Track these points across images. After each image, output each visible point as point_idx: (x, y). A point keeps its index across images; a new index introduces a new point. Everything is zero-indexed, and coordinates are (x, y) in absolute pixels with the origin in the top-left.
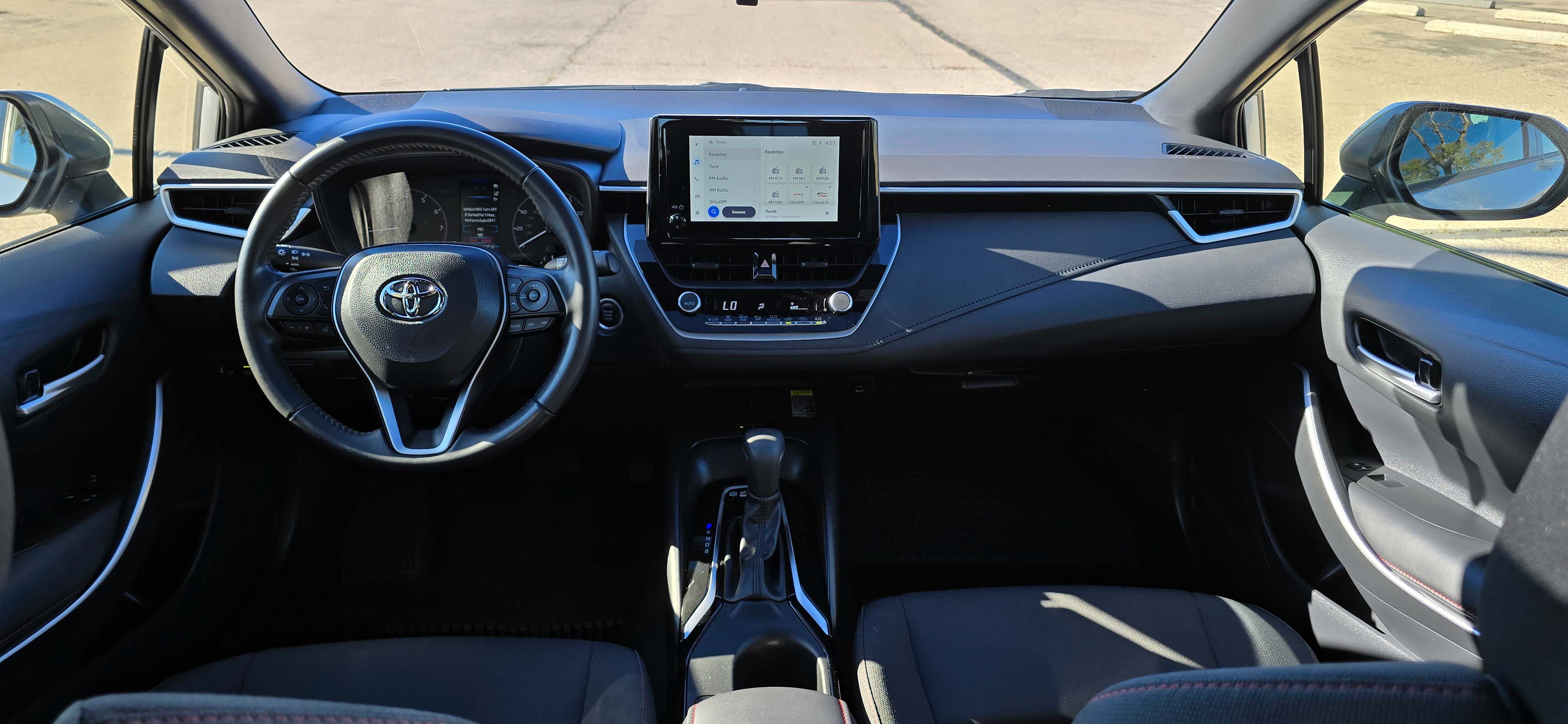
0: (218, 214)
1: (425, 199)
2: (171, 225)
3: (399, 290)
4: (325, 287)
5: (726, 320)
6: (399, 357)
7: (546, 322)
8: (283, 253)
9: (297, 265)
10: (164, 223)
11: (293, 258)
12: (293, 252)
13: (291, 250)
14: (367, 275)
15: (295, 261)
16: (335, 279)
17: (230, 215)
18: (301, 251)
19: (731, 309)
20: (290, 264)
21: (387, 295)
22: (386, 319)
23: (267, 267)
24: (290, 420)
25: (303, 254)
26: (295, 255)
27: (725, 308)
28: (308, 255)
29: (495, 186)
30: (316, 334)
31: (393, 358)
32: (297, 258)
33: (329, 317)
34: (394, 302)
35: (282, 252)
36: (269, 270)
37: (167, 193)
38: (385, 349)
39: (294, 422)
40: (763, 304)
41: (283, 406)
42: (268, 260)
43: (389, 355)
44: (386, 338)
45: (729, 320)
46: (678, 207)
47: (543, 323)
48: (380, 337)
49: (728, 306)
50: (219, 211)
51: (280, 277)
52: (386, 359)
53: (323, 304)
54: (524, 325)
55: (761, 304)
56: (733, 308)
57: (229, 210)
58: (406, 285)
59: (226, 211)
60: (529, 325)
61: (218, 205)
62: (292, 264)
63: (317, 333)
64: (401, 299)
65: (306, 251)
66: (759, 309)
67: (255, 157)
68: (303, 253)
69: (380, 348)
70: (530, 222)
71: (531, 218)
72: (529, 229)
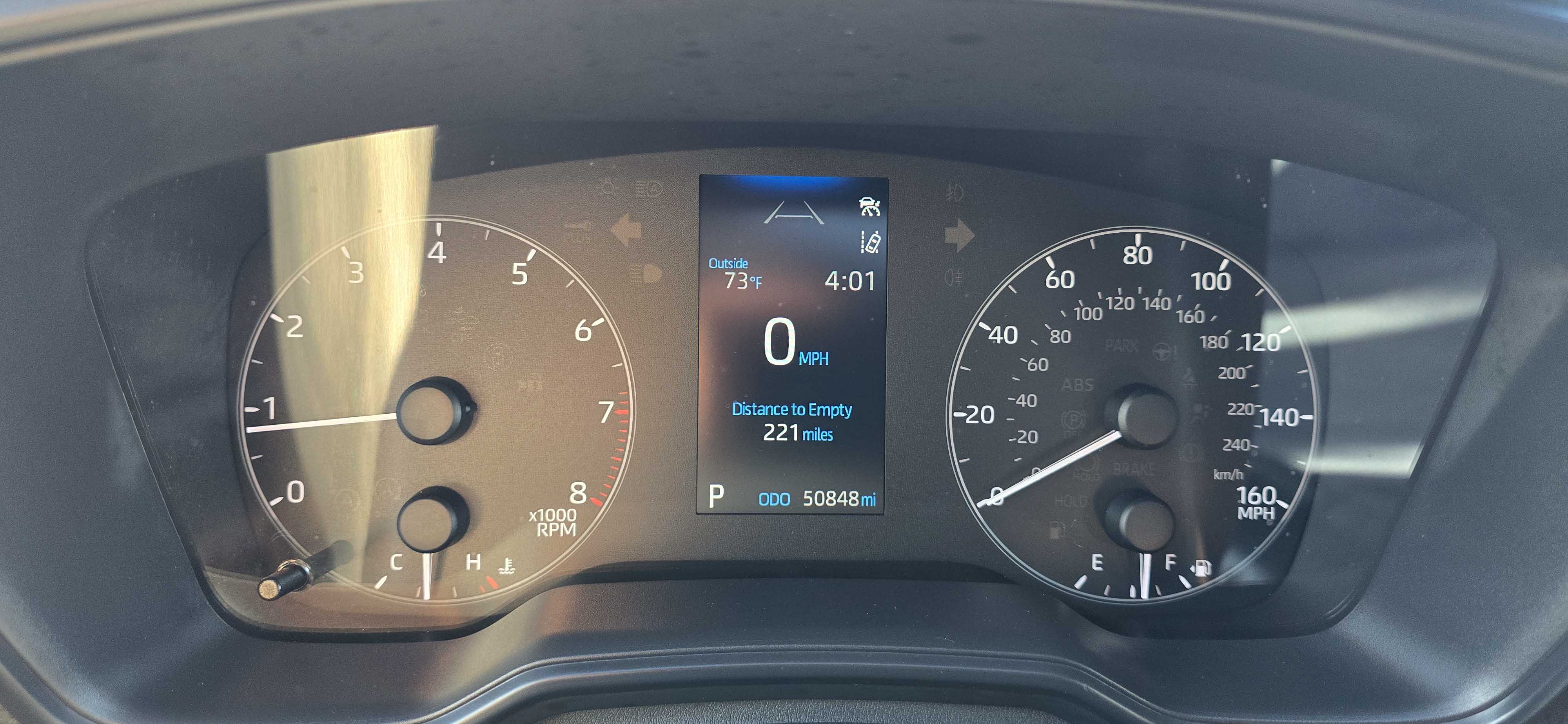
29: (870, 206)
70: (1031, 383)
71: (1038, 366)
72: (1027, 419)
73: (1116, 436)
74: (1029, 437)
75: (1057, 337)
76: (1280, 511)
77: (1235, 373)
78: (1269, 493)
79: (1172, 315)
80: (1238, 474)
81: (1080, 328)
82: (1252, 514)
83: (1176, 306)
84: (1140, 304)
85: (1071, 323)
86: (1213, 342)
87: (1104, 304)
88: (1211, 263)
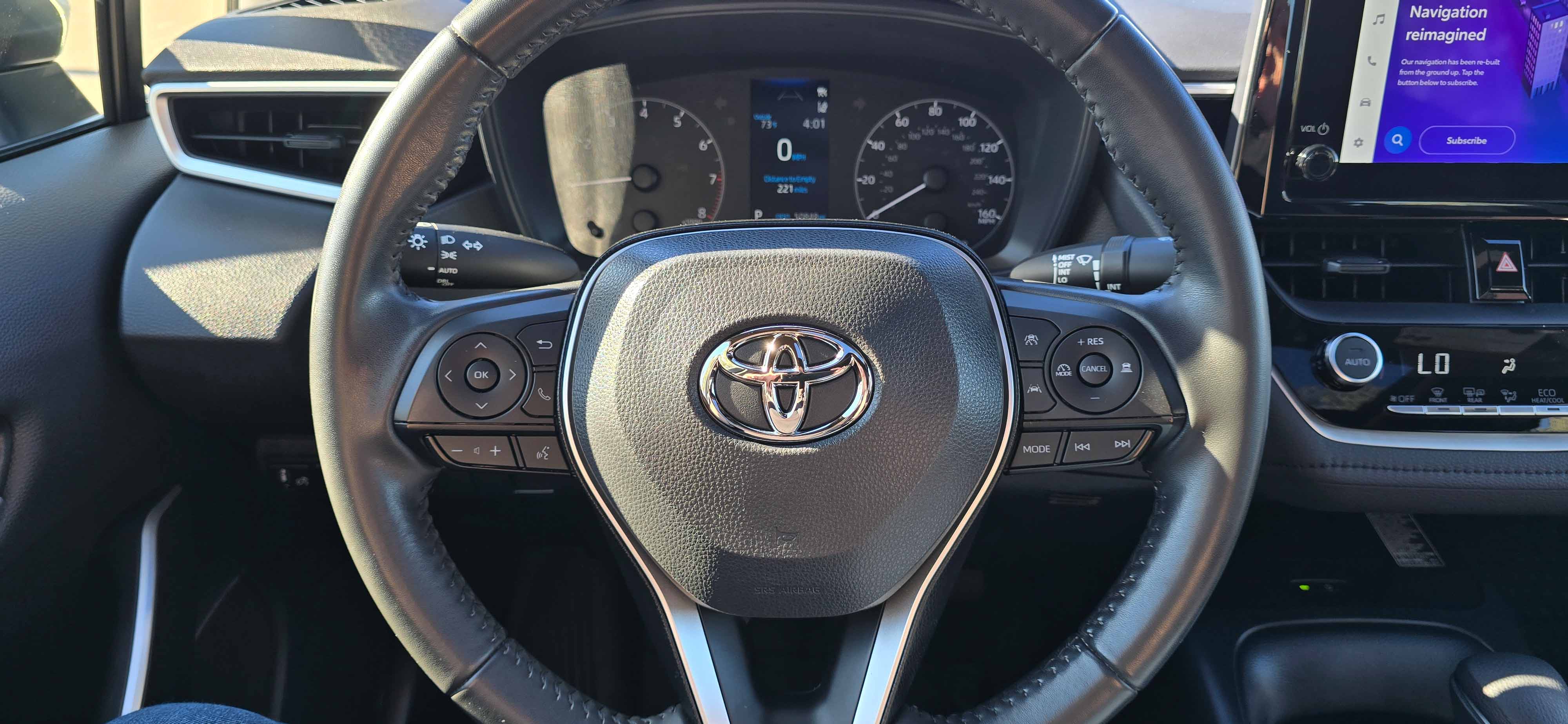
0: (272, 149)
1: (682, 120)
2: (174, 173)
3: (752, 359)
4: (540, 342)
5: (1434, 400)
6: (748, 542)
7: (1128, 444)
8: (421, 244)
9: (454, 271)
10: (160, 169)
11: (446, 255)
12: (444, 240)
13: (437, 234)
14: (662, 315)
15: (449, 263)
16: (562, 320)
17: (295, 151)
18: (461, 237)
19: (1437, 370)
20: (437, 269)
21: (719, 370)
22: (717, 440)
23: (393, 290)
24: (454, 697)
25: (467, 245)
26: (449, 248)
27: (1424, 370)
28: (478, 246)
29: (822, 91)
30: (518, 468)
31: (735, 546)
32: (453, 255)
33: (551, 421)
34: (738, 393)
35: (418, 241)
36: (397, 296)
37: (164, 103)
38: (711, 521)
39: (466, 706)
40: (1513, 360)
41: (438, 661)
42: (394, 270)
43: (722, 537)
44: (715, 490)
45: (1441, 400)
46: (1316, 129)
47: (1117, 444)
48: (697, 486)
49: (1429, 364)
50: (274, 142)
51: (424, 315)
52: (712, 548)
53: (536, 390)
54: (1063, 448)
55: (1507, 361)
56: (1442, 368)
57: (295, 141)
58: (771, 347)
59: (288, 142)
60: (1077, 447)
61: (271, 130)
62: (441, 270)
63: (521, 465)
64: (756, 386)
65: (473, 238)
66: (1504, 371)
67: (348, 24)
68: (467, 242)
69: (698, 517)
70: (890, 166)
71: (893, 159)
72: (888, 181)
73: (923, 186)
74: (889, 189)
75: (902, 146)
76: (997, 220)
77: (978, 161)
78: (992, 213)
79: (950, 137)
80: (979, 204)
81: (911, 143)
82: (984, 221)
83: (952, 133)
84: (936, 132)
85: (907, 140)
86: (968, 148)
87: (920, 132)
88: (967, 114)
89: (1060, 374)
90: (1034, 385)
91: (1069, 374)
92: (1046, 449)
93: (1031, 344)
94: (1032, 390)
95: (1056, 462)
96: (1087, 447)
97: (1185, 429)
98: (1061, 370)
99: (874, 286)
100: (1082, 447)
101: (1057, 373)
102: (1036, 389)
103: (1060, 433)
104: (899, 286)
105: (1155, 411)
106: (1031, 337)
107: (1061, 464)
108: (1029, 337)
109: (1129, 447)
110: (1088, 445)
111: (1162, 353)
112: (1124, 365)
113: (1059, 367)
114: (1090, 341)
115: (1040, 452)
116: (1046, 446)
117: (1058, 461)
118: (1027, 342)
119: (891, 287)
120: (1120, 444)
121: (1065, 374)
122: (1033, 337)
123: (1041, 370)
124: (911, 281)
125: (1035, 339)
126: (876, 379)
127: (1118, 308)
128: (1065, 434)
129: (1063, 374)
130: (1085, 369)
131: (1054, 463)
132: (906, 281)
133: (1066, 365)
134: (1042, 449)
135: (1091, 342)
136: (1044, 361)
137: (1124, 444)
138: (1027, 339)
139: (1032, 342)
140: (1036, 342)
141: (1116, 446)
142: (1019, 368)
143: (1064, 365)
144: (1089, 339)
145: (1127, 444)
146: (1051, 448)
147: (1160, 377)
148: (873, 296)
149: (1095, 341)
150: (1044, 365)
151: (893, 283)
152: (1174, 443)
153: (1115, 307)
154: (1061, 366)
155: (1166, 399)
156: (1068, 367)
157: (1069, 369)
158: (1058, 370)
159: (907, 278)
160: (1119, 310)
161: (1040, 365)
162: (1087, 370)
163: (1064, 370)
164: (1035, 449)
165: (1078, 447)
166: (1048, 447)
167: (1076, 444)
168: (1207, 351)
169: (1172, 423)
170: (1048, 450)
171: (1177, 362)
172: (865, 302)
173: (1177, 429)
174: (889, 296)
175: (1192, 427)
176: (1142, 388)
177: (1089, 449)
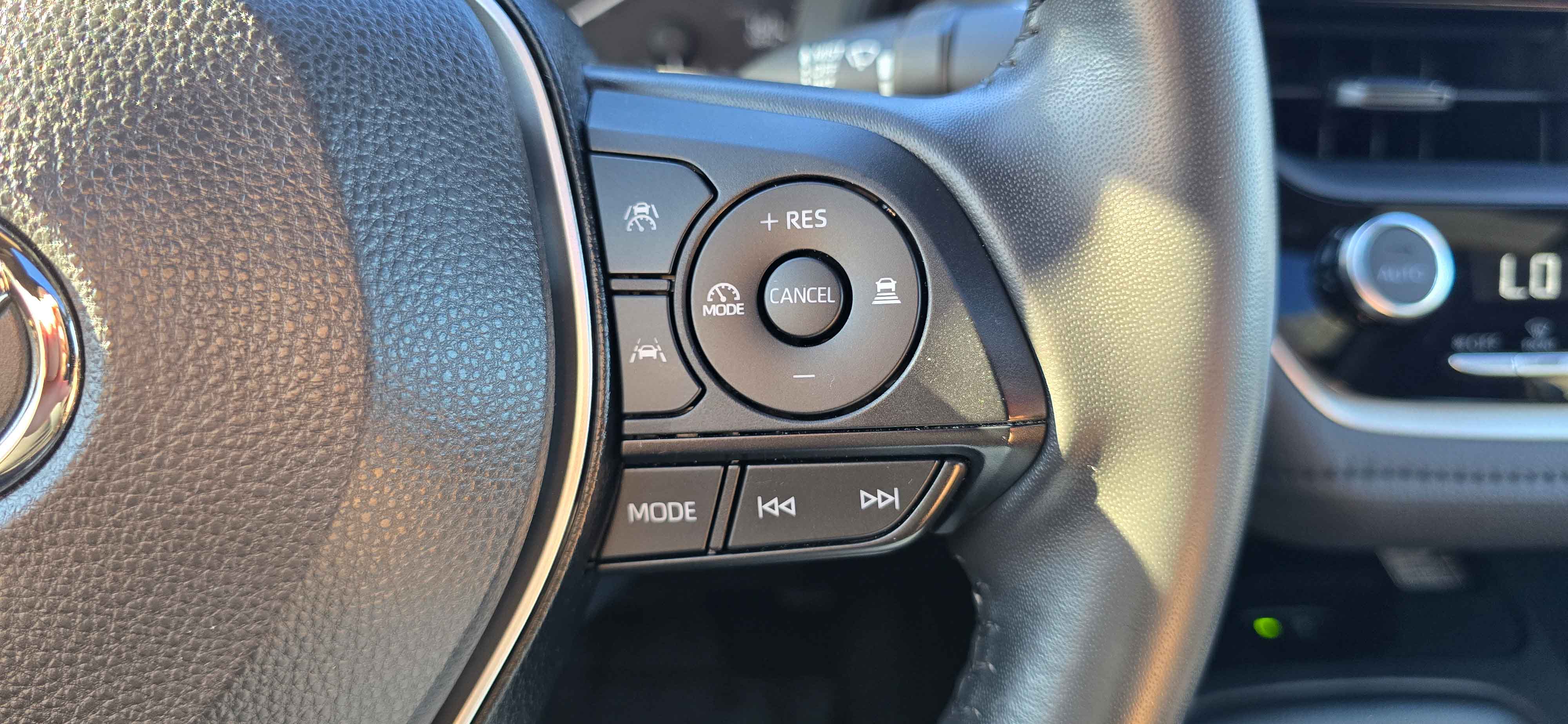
5: (1530, 344)
7: (896, 498)
19: (1535, 290)
47: (867, 500)
49: (1522, 278)
54: (728, 508)
56: (1543, 286)
60: (762, 507)
89: (715, 309)
90: (648, 342)
91: (738, 309)
92: (687, 511)
93: (641, 229)
94: (643, 354)
95: (712, 545)
96: (789, 506)
97: (1045, 458)
98: (716, 300)
99: (90, 42)
100: (774, 507)
101: (705, 307)
102: (652, 353)
103: (720, 468)
104: (175, 43)
105: (963, 412)
106: (642, 210)
107: (725, 550)
108: (637, 210)
109: (897, 506)
110: (792, 500)
111: (985, 249)
112: (880, 286)
113: (711, 293)
114: (792, 219)
115: (672, 519)
116: (687, 504)
117: (717, 542)
118: (631, 224)
119: (148, 45)
120: (873, 499)
121: (726, 311)
122: (646, 209)
123: (663, 300)
124: (214, 28)
125: (651, 214)
126: (86, 335)
127: (874, 129)
128: (734, 469)
129: (721, 310)
130: (778, 297)
131: (708, 547)
132: (197, 27)
133: (730, 287)
134: (676, 512)
135: (794, 221)
136: (674, 271)
137: (884, 499)
138: (632, 215)
139: (643, 222)
140: (653, 222)
141: (864, 505)
142: (610, 294)
143: (723, 285)
144: (789, 214)
145: (890, 499)
146: (698, 510)
147: (975, 316)
148: (79, 73)
149: (804, 219)
150: (672, 285)
151: (154, 33)
152: (1016, 495)
153: (867, 126)
154: (716, 287)
155: (990, 377)
156: (736, 291)
157: (738, 298)
158: (710, 300)
159: (203, 17)
160: (876, 135)
161: (663, 285)
162: (783, 298)
163: (723, 299)
164: (658, 512)
165: (766, 507)
166: (690, 507)
167: (760, 499)
168: (1107, 241)
169: (1011, 445)
170: (691, 515)
171: (1025, 273)
172: (50, 90)
173: (1024, 457)
174: (136, 75)
175: (1064, 453)
176: (925, 347)
177: (793, 512)
